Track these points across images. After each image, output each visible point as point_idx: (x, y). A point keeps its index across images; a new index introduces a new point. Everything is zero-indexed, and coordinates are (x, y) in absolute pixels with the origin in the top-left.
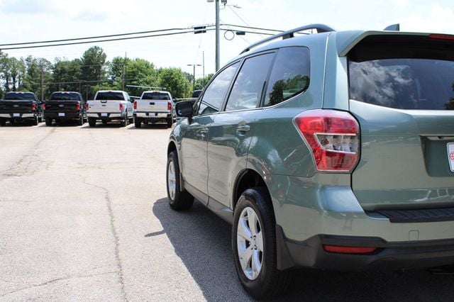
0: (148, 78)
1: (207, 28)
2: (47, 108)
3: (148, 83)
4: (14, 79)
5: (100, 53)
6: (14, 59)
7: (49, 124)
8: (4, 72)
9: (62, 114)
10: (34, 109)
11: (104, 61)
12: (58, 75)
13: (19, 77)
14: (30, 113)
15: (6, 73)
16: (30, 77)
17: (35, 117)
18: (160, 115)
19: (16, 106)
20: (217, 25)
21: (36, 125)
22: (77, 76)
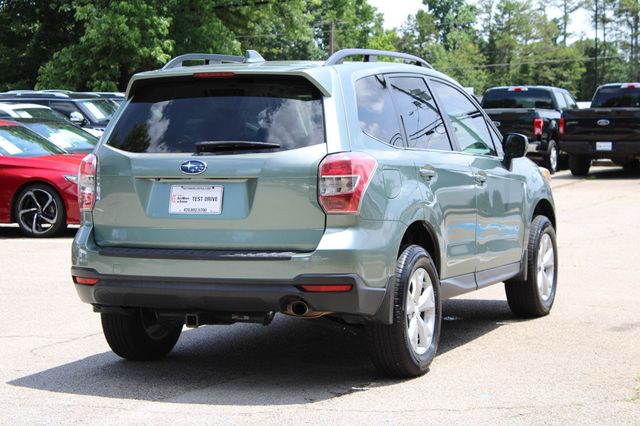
9: (604, 146)
10: (538, 130)
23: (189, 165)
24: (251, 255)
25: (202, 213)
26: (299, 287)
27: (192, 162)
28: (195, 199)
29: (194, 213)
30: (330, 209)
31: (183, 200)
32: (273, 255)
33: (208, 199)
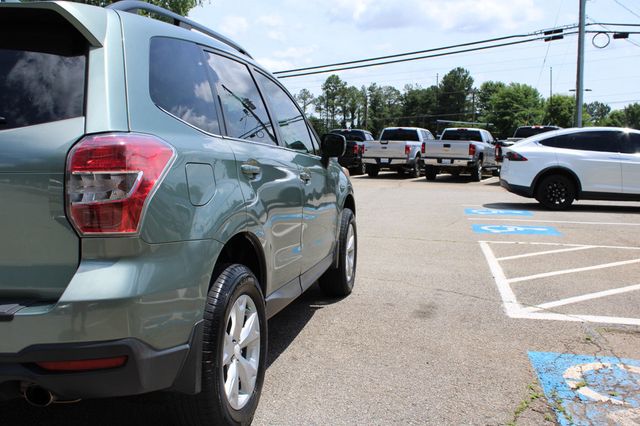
0: (528, 112)
1: (564, 32)
3: (525, 119)
4: (353, 115)
5: (465, 77)
6: (354, 88)
8: (341, 106)
11: (470, 88)
12: (408, 109)
13: (359, 112)
15: (344, 108)
16: (373, 112)
18: (457, 163)
20: (581, 25)
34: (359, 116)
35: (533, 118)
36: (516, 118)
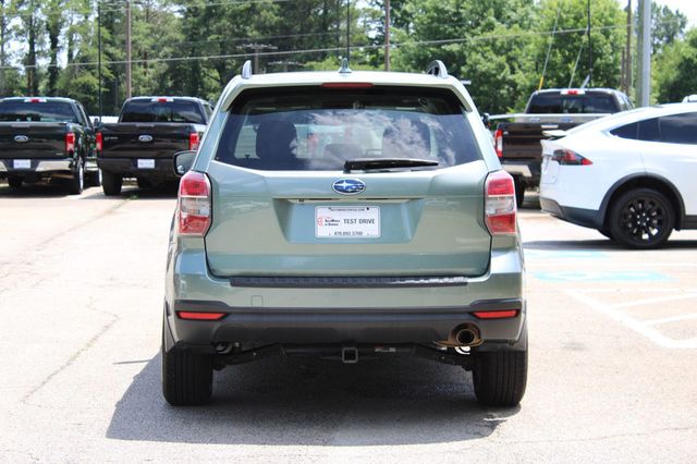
2: (104, 145)
4: (54, 41)
7: (113, 191)
9: (146, 164)
10: (70, 146)
12: (196, 27)
13: (70, 35)
14: (61, 158)
15: (29, 21)
16: (105, 33)
17: (73, 171)
19: (21, 138)
21: (77, 192)
22: (262, 28)
23: (345, 185)
24: (422, 281)
25: (357, 236)
26: (471, 313)
27: (347, 181)
28: (346, 221)
29: (346, 236)
30: (496, 230)
31: (333, 222)
32: (446, 280)
33: (364, 221)
34: (71, 43)
35: (516, 51)
36: (473, 49)
